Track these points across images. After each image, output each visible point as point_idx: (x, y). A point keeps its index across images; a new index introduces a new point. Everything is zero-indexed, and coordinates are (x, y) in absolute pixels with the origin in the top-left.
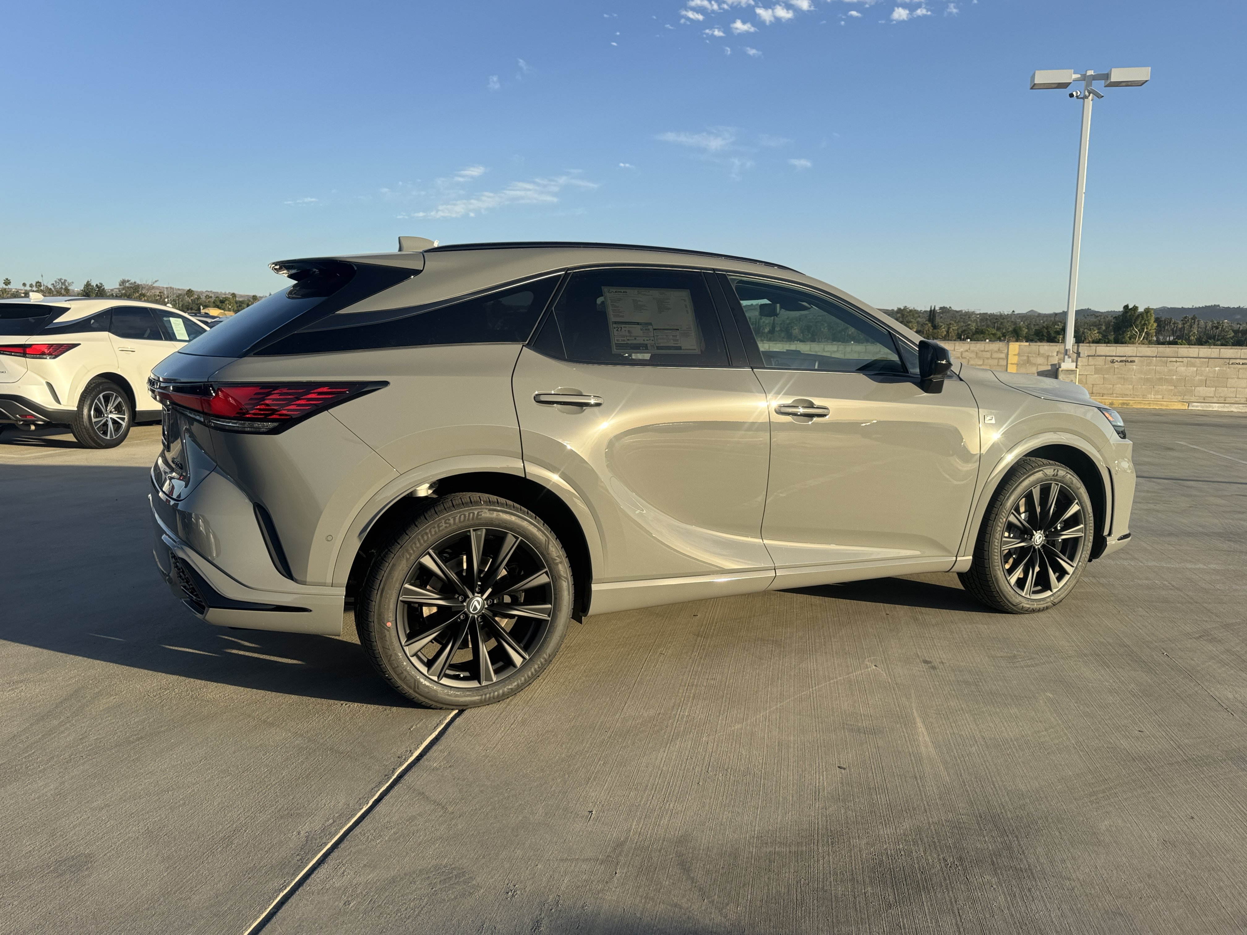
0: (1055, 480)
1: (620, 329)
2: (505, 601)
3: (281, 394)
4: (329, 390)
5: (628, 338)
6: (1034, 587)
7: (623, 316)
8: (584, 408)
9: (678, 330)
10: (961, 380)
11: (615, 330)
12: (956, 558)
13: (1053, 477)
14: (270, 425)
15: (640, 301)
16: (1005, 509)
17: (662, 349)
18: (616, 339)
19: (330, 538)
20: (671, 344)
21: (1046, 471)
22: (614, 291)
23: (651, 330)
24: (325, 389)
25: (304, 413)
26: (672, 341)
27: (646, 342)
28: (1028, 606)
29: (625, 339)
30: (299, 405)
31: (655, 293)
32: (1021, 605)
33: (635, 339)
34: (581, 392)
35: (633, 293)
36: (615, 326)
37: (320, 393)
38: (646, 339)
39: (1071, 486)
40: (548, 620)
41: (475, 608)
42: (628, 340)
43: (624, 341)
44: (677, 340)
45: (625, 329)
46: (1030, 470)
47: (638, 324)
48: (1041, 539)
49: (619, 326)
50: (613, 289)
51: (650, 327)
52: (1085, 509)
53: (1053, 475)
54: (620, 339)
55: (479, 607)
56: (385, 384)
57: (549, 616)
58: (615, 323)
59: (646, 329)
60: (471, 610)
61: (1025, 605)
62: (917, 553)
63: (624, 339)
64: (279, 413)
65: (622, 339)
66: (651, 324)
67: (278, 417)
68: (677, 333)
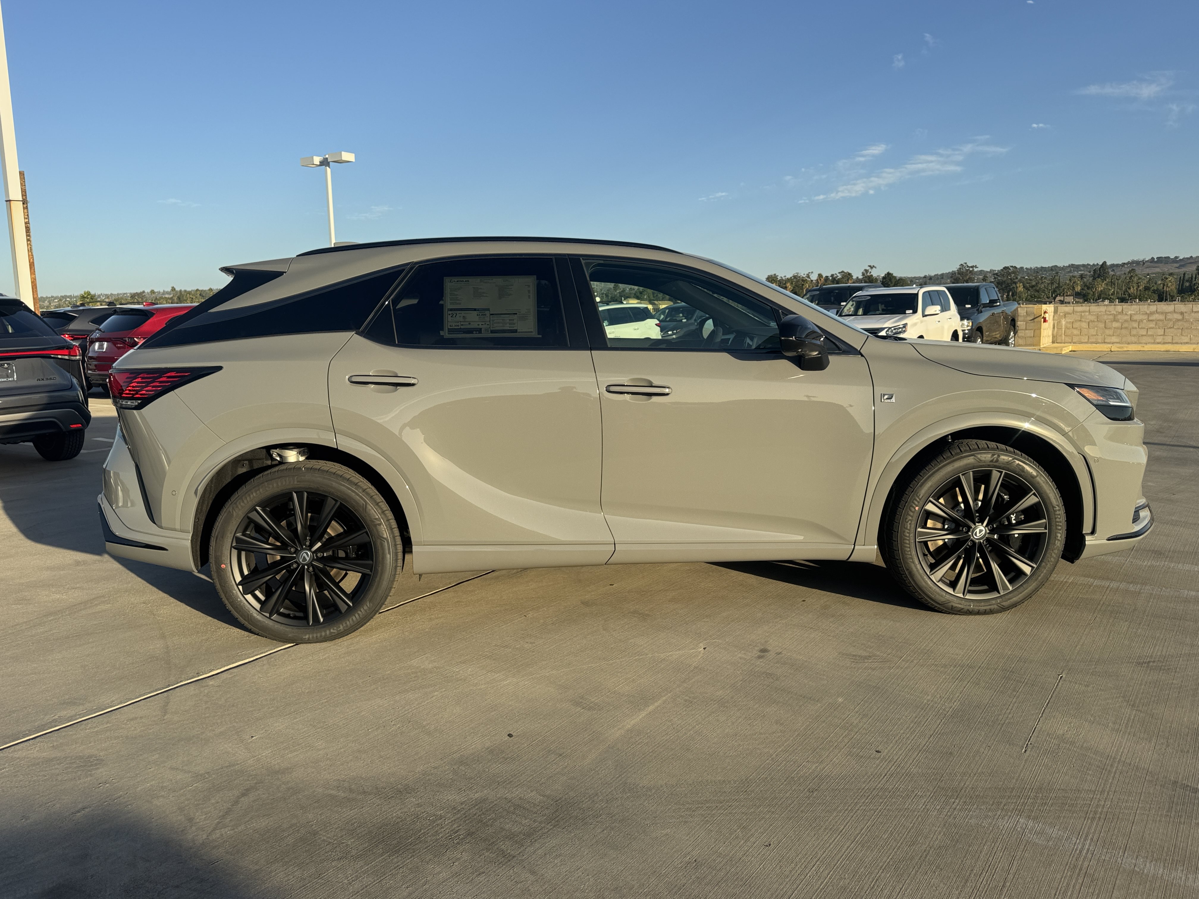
0: (995, 467)
1: (455, 315)
2: (340, 556)
3: (143, 378)
4: (176, 374)
5: (462, 323)
6: (970, 585)
7: (460, 304)
8: (398, 387)
9: (516, 314)
10: (862, 356)
11: (449, 316)
12: (854, 547)
13: (992, 463)
14: (136, 403)
15: (481, 289)
16: (918, 497)
17: (497, 333)
18: (449, 324)
19: (174, 493)
20: (507, 327)
21: (979, 456)
22: (456, 281)
23: (488, 315)
24: (173, 374)
25: (157, 392)
26: (508, 325)
27: (480, 326)
28: (962, 607)
29: (459, 324)
30: (153, 387)
31: (499, 281)
32: (950, 604)
33: (470, 324)
34: (397, 374)
35: (475, 282)
36: (450, 312)
37: (168, 377)
38: (480, 324)
39: (1023, 474)
40: (371, 575)
41: (304, 559)
42: (462, 325)
43: (458, 326)
44: (514, 324)
45: (460, 315)
46: (957, 454)
47: (475, 310)
48: (984, 532)
49: (453, 312)
50: (455, 279)
51: (487, 313)
52: (1047, 501)
53: (992, 461)
54: (454, 324)
55: (308, 559)
56: (220, 368)
57: (371, 571)
58: (451, 310)
59: (482, 315)
60: (301, 560)
61: (955, 605)
62: (801, 538)
63: (457, 324)
64: (141, 393)
65: (456, 324)
66: (488, 310)
67: (140, 396)
68: (515, 317)
